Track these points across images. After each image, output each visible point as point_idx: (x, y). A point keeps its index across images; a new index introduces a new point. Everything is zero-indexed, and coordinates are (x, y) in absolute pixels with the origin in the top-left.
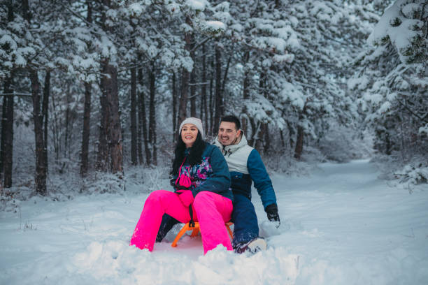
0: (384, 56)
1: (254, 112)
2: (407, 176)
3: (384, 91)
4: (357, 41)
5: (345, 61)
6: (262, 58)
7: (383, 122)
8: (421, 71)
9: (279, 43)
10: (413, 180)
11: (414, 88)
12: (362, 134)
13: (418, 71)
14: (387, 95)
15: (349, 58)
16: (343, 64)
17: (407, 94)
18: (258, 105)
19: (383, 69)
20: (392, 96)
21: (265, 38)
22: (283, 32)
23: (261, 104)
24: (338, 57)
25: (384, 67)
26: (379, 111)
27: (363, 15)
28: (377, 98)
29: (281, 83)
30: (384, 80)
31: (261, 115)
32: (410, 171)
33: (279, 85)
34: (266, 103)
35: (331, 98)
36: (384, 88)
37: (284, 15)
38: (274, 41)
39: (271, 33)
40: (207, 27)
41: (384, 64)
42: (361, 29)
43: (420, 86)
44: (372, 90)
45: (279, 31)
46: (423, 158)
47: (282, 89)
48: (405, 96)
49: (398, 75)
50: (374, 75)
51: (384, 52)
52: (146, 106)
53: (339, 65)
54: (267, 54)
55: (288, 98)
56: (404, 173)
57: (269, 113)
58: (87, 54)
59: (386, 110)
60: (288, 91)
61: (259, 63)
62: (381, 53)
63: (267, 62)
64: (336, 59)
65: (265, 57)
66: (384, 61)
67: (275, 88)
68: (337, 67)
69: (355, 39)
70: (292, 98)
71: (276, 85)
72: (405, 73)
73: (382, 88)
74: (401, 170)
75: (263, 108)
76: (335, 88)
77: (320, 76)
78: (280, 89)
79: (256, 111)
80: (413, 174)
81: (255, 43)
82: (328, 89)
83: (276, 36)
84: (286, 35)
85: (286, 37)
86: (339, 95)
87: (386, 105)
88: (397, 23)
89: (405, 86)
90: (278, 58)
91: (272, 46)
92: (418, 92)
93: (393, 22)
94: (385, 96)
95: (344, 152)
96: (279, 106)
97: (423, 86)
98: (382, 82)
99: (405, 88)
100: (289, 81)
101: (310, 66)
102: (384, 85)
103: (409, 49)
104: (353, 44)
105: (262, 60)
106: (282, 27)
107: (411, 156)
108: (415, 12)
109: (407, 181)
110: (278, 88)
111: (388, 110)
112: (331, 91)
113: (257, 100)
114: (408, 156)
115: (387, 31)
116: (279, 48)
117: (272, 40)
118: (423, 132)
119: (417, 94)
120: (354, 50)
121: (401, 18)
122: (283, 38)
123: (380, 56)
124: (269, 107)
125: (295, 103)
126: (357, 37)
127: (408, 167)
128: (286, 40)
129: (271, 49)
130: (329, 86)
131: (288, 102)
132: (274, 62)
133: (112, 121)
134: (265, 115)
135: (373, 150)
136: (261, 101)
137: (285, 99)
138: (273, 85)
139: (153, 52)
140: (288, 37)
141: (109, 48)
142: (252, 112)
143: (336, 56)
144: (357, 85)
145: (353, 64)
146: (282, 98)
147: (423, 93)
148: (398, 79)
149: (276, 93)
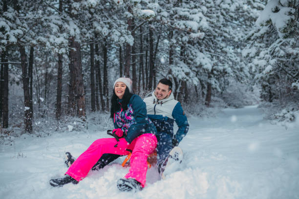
0: (267, 33)
1: (177, 73)
2: (284, 117)
3: (268, 58)
4: (248, 23)
5: (240, 37)
6: (182, 35)
7: (267, 79)
8: (293, 43)
9: (194, 25)
10: (288, 119)
11: (288, 55)
12: (252, 88)
13: (291, 44)
14: (270, 60)
15: (243, 35)
16: (239, 39)
17: (284, 60)
18: (179, 69)
19: (267, 42)
20: (273, 61)
21: (184, 22)
22: (196, 17)
23: (181, 68)
24: (236, 34)
25: (267, 41)
26: (264, 72)
27: (252, 5)
28: (262, 63)
29: (196, 53)
30: (267, 50)
31: (181, 76)
32: (286, 114)
33: (194, 54)
34: (185, 67)
35: (230, 63)
36: (268, 56)
37: (197, 5)
38: (190, 24)
39: (188, 18)
40: (142, 14)
41: (268, 39)
42: (251, 14)
43: (293, 54)
44: (259, 57)
45: (193, 16)
46: (295, 104)
47: (196, 57)
48: (282, 61)
49: (277, 47)
50: (260, 47)
51: (267, 31)
52: (101, 70)
53: (236, 40)
54: (186, 33)
55: (201, 63)
56: (282, 114)
57: (187, 74)
58: (59, 34)
59: (269, 71)
60: (200, 59)
61: (180, 39)
62: (265, 31)
63: (186, 38)
64: (234, 35)
65: (184, 35)
66: (267, 37)
67: (192, 57)
68: (235, 41)
69: (246, 21)
70: (203, 63)
71: (192, 54)
72: (282, 45)
73: (266, 55)
74: (280, 113)
75: (183, 71)
76: (233, 56)
77: (223, 48)
78: (195, 57)
79: (178, 73)
80: (288, 115)
81: (177, 25)
82: (228, 57)
83: (192, 20)
84: (198, 19)
85: (199, 21)
86: (236, 61)
87: (269, 68)
88: (277, 10)
89: (282, 54)
90: (193, 35)
91: (189, 27)
92: (291, 58)
93: (274, 10)
94: (268, 62)
95: (240, 100)
96: (194, 69)
97: (295, 54)
98: (266, 51)
99: (282, 55)
100: (201, 51)
101: (216, 41)
102: (267, 53)
103: (285, 28)
104: (246, 25)
105: (182, 37)
106: (196, 13)
107: (287, 103)
108: (290, 3)
109: (284, 120)
110: (193, 56)
111: (270, 71)
112: (231, 58)
113: (179, 65)
114: (284, 103)
115: (269, 16)
116: (194, 29)
117: (189, 23)
118: (295, 86)
119: (290, 60)
120: (247, 29)
121: (280, 7)
122: (197, 21)
123: (265, 33)
124: (187, 70)
125: (205, 67)
126: (248, 20)
127: (284, 111)
128: (198, 23)
129: (188, 29)
130: (229, 55)
131: (201, 66)
132: (190, 38)
133: (77, 81)
134: (184, 75)
135: (260, 99)
136: (182, 66)
137: (198, 64)
138: (190, 54)
139: (105, 32)
140: (200, 20)
141: (75, 30)
142: (175, 73)
143: (234, 34)
144: (249, 54)
145: (246, 39)
146: (196, 63)
147: (294, 59)
148: (277, 49)
149: (192, 60)
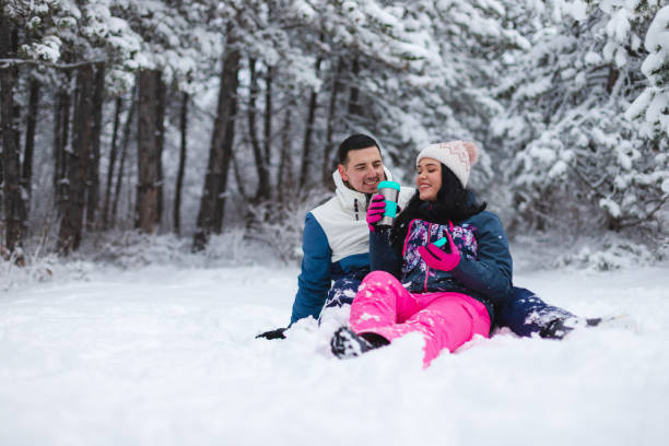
2: (586, 260)
3: (557, 146)
6: (385, 75)
7: (543, 189)
10: (595, 266)
11: (592, 146)
14: (561, 152)
17: (584, 153)
19: (543, 111)
20: (568, 154)
22: (418, 39)
26: (551, 174)
28: (547, 155)
29: (397, 114)
33: (394, 116)
36: (557, 142)
44: (540, 143)
47: (400, 123)
48: (581, 156)
49: (574, 126)
50: (533, 120)
51: (549, 88)
55: (411, 139)
56: (581, 257)
59: (560, 172)
60: (409, 128)
62: (545, 88)
65: (390, 75)
66: (543, 100)
67: (389, 122)
70: (416, 140)
71: (390, 117)
72: (583, 124)
73: (554, 141)
74: (577, 254)
78: (396, 124)
80: (595, 258)
87: (560, 167)
89: (583, 142)
90: (414, 80)
92: (598, 153)
94: (557, 153)
97: (609, 146)
98: (552, 132)
99: (583, 145)
102: (555, 137)
105: (385, 78)
106: (415, 31)
110: (393, 121)
111: (563, 173)
116: (414, 65)
118: (605, 207)
127: (585, 250)
129: (403, 65)
131: (411, 143)
137: (406, 139)
144: (507, 130)
145: (496, 96)
146: (400, 137)
148: (574, 131)
149: (389, 128)
